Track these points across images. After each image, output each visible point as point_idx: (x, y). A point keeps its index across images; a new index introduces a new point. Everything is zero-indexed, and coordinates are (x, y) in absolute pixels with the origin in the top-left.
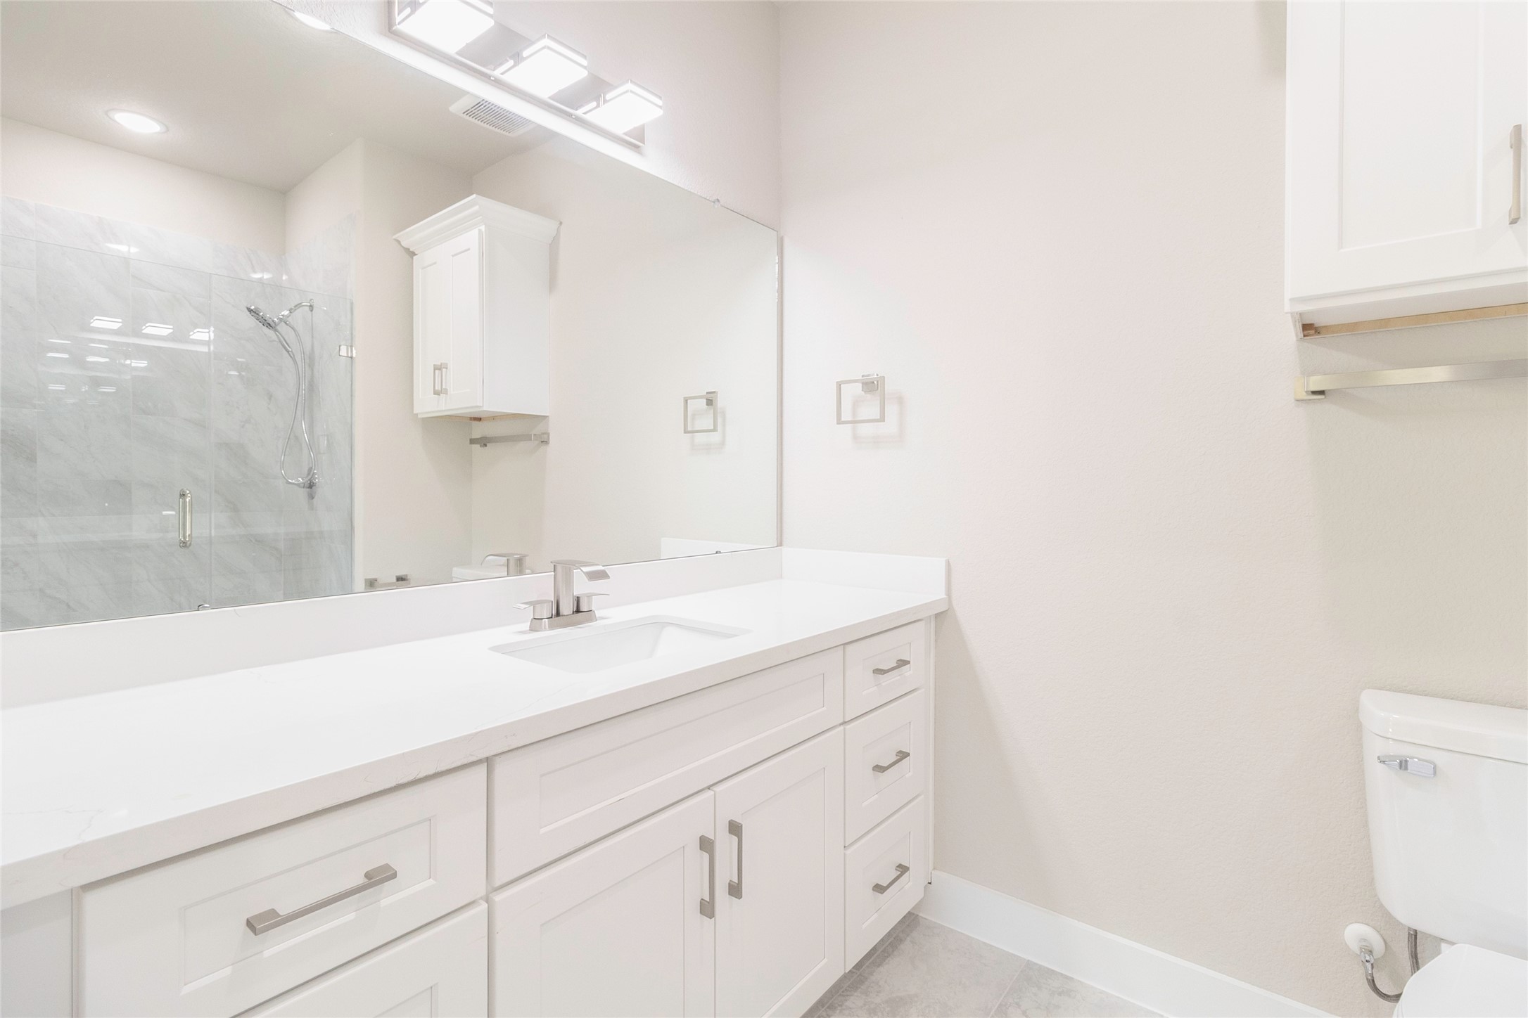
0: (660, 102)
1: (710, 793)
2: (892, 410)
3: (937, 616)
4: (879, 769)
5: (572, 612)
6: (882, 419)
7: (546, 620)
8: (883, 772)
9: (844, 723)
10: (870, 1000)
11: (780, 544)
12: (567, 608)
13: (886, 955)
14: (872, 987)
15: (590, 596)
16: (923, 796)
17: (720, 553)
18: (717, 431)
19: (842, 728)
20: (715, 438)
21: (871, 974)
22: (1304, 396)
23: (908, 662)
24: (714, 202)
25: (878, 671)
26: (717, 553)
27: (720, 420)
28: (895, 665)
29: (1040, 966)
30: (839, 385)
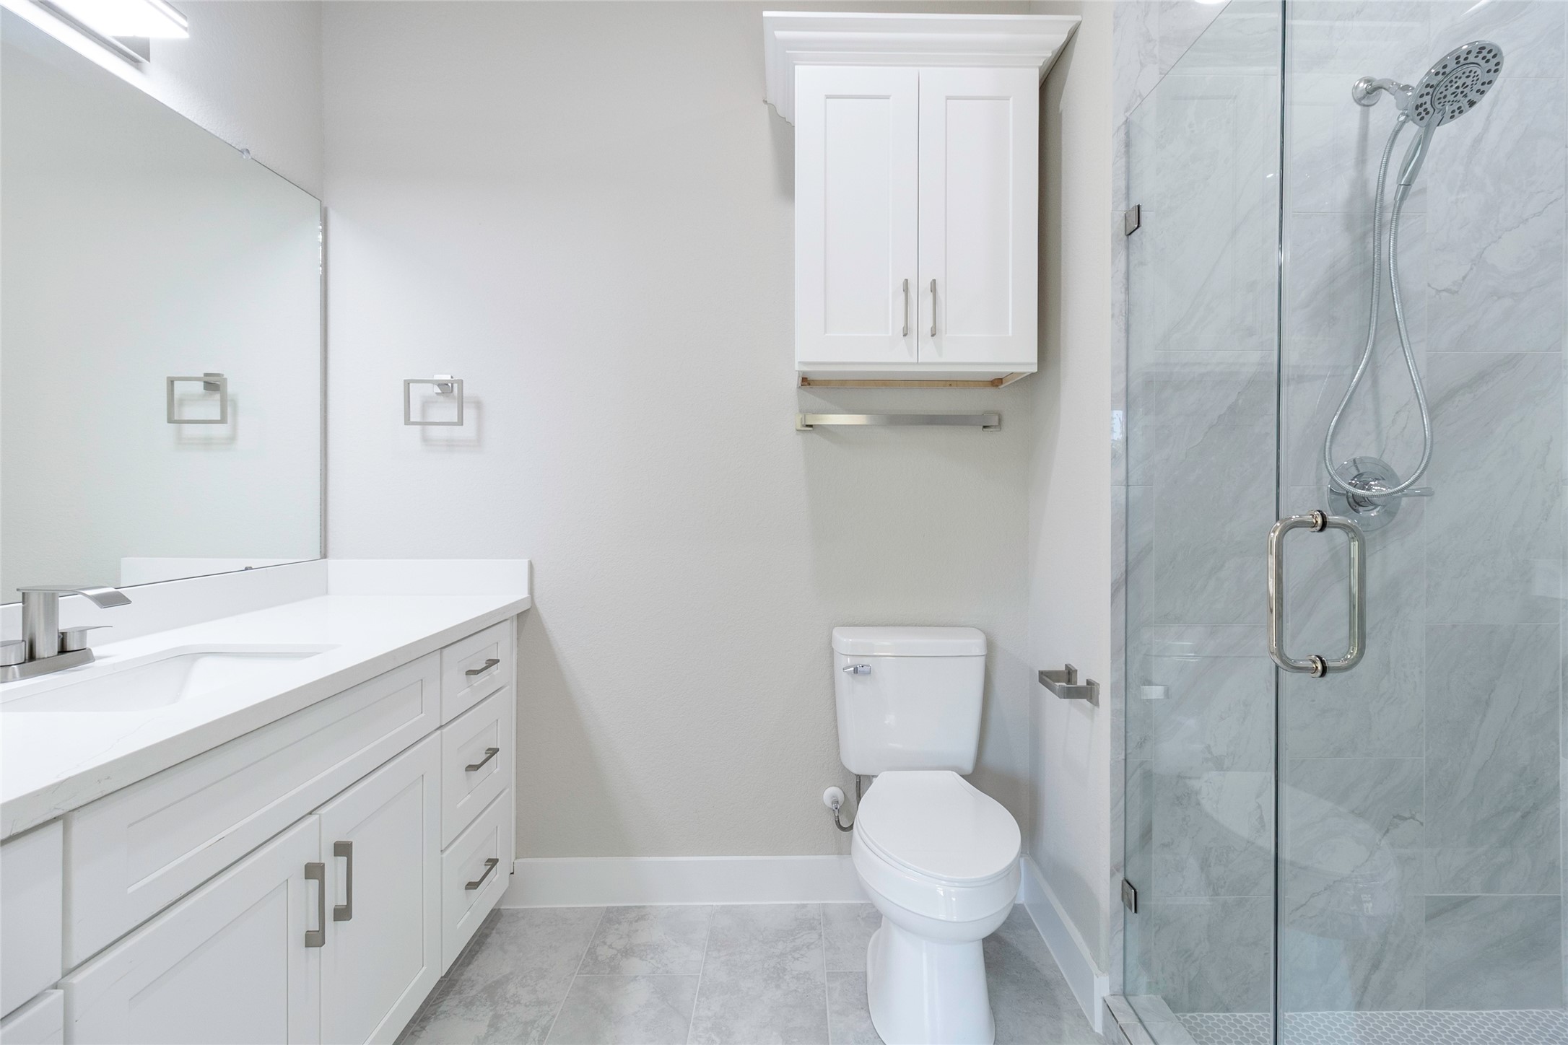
0: (185, 23)
1: (314, 818)
2: (469, 413)
3: (519, 615)
4: (472, 768)
5: (56, 653)
6: (460, 422)
7: (15, 666)
8: (478, 769)
9: (441, 727)
10: (464, 996)
11: (324, 555)
12: (46, 647)
13: (473, 953)
14: (465, 985)
15: (82, 632)
16: (508, 790)
17: (251, 568)
18: (226, 423)
19: (439, 732)
20: (220, 431)
21: (462, 974)
22: (799, 428)
23: (498, 661)
24: (241, 151)
25: (470, 672)
26: (246, 569)
27: (229, 410)
28: (485, 665)
29: (618, 907)
30: (407, 384)
